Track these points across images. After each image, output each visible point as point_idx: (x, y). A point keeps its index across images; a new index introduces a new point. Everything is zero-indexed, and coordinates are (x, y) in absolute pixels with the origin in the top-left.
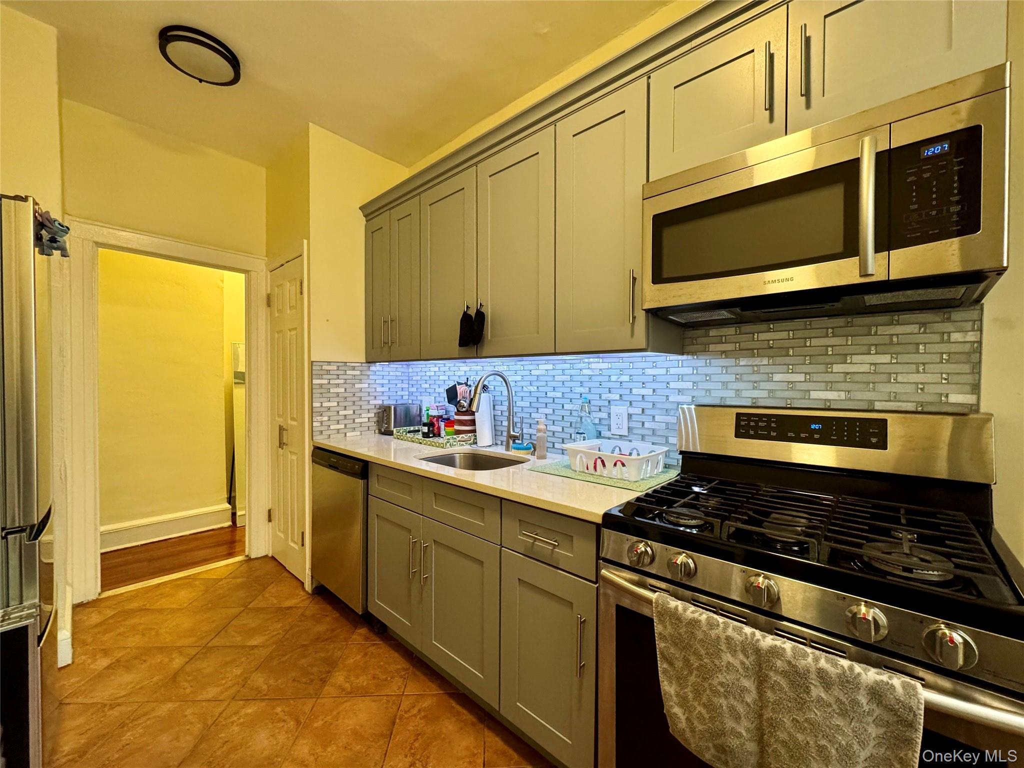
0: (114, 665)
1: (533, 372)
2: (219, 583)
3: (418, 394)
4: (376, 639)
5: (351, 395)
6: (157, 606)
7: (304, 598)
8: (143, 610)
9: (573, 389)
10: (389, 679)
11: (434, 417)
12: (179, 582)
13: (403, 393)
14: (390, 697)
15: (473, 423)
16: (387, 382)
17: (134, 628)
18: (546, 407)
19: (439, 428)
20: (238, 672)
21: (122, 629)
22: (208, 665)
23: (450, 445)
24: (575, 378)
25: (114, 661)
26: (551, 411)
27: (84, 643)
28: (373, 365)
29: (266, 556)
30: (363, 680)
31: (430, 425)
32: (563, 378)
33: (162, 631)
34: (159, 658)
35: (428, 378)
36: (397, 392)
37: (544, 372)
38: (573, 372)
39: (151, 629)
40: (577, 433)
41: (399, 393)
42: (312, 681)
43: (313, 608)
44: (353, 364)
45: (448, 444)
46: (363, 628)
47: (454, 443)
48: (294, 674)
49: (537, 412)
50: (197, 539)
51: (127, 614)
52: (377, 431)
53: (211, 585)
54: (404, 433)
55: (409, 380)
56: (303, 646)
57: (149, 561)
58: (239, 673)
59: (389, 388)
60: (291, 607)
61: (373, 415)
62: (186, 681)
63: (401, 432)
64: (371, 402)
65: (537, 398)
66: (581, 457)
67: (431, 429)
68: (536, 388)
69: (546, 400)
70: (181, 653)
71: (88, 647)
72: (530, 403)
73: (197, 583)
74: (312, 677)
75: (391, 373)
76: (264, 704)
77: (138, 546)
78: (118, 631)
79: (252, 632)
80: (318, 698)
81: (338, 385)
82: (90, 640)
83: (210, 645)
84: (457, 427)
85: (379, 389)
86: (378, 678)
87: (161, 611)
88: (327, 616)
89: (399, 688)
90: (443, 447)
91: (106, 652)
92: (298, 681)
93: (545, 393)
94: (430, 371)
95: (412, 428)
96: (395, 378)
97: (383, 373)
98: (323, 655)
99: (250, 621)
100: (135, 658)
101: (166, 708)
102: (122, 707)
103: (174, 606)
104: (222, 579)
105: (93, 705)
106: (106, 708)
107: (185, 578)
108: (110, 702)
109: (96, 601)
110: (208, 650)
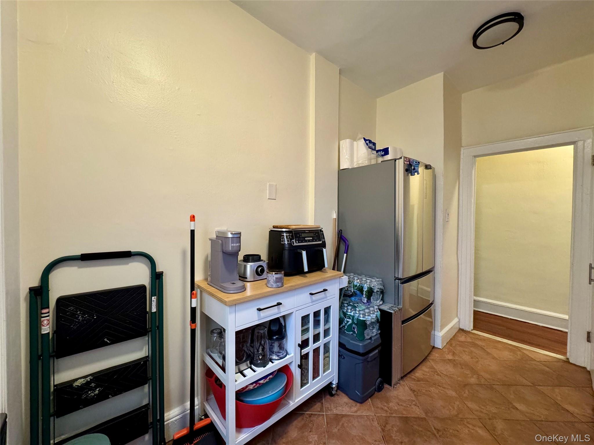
0: (452, 361)
6: (488, 350)
8: (482, 348)
17: (471, 352)
20: (494, 410)
21: (466, 350)
22: (484, 394)
25: (453, 359)
27: (451, 345)
33: (481, 362)
34: (468, 372)
39: (477, 358)
51: (474, 345)
53: (526, 358)
62: (468, 391)
70: (478, 378)
71: (451, 347)
73: (519, 353)
78: (464, 349)
79: (524, 401)
82: (454, 345)
83: (494, 386)
87: (488, 354)
91: (454, 354)
99: (529, 395)
100: (460, 365)
101: (452, 393)
102: (440, 378)
103: (495, 355)
104: (535, 360)
105: (434, 368)
106: (436, 373)
107: (515, 346)
108: (439, 372)
109: (469, 332)
110: (490, 387)
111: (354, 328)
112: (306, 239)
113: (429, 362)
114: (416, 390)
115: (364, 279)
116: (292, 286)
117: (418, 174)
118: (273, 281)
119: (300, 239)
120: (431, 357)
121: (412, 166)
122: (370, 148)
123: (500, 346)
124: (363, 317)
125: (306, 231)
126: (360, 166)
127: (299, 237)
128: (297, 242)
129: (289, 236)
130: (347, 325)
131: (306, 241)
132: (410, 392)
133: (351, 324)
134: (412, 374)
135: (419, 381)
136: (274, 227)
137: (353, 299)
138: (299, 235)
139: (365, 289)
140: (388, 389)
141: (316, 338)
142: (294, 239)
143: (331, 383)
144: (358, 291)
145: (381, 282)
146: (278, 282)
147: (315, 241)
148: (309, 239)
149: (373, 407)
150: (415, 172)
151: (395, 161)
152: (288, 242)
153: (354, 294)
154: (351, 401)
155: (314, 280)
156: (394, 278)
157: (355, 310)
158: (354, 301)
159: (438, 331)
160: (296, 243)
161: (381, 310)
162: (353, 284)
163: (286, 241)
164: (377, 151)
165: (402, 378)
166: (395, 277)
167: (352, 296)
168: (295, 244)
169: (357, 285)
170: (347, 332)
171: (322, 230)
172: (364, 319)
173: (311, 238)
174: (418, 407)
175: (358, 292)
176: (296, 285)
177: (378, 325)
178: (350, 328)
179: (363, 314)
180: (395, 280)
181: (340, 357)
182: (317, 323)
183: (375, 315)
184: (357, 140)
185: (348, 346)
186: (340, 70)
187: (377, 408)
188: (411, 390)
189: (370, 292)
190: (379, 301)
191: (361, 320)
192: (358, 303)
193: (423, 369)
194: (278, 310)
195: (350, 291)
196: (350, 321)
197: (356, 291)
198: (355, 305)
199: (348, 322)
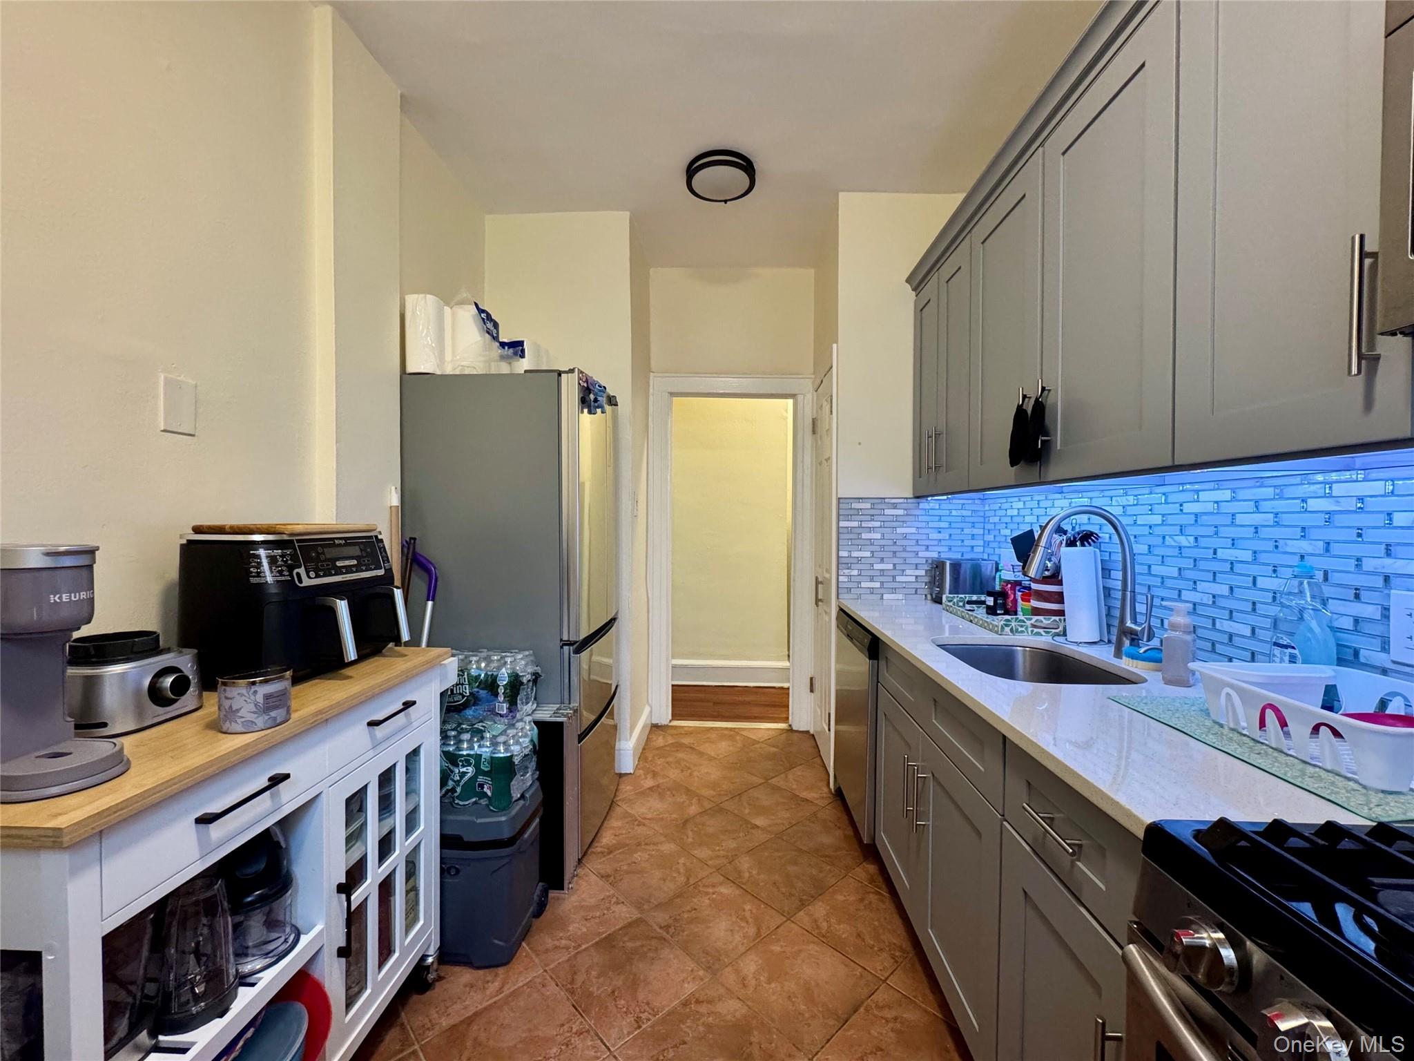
0: (655, 788)
1: (1188, 508)
2: (756, 746)
3: (995, 545)
4: (884, 886)
5: (890, 542)
6: (701, 749)
7: (825, 795)
8: (691, 748)
9: (1281, 543)
10: (876, 949)
11: (1008, 582)
12: (726, 732)
13: (973, 543)
14: (866, 972)
15: (1059, 598)
16: (945, 525)
17: (678, 762)
18: (1214, 580)
19: (1015, 601)
20: (732, 844)
21: (671, 760)
22: (712, 825)
23: (1011, 630)
24: (1287, 520)
25: (655, 785)
26: (1225, 590)
27: (646, 760)
28: (924, 500)
29: (808, 732)
30: (843, 930)
31: (1002, 594)
32: (1257, 519)
33: (695, 773)
34: (683, 798)
35: (1008, 520)
36: (963, 541)
37: (1210, 507)
38: (1280, 505)
39: (689, 768)
40: (1276, 644)
41: (966, 543)
42: (791, 895)
43: (829, 812)
44: (894, 501)
45: (1007, 629)
46: (873, 864)
47: (1020, 629)
48: (777, 877)
49: (1195, 589)
50: (756, 693)
51: (679, 746)
52: (929, 597)
53: (749, 743)
54: (961, 604)
55: (984, 523)
56: (799, 850)
57: (715, 703)
58: (732, 847)
59: (950, 535)
60: (807, 800)
61: (923, 573)
62: (692, 830)
63: (955, 600)
64: (921, 554)
65: (1195, 560)
66: (1228, 695)
67: (1000, 601)
68: (1192, 539)
69: (1215, 566)
70: (699, 802)
71: (647, 764)
72: (1180, 569)
74: (793, 891)
75: (954, 513)
76: (738, 892)
77: (711, 686)
78: (668, 760)
79: (762, 811)
80: (788, 919)
81: (870, 529)
82: (650, 758)
83: (723, 805)
84: (1035, 603)
85: (934, 536)
86: (863, 940)
87: (701, 754)
88: (839, 828)
89: (885, 969)
90: (997, 632)
91: (655, 774)
92: (778, 888)
93: (1212, 551)
94: (1012, 508)
95: (975, 598)
96: (959, 519)
97: (940, 512)
98: (814, 872)
99: (765, 799)
100: (669, 790)
101: (668, 848)
102: (645, 828)
103: (713, 754)
104: (759, 742)
105: (631, 815)
106: (636, 823)
107: (731, 729)
108: (640, 819)
109: (666, 726)
110: (719, 810)
111: (481, 786)
112: (339, 564)
113: (618, 808)
114: (609, 872)
115: (496, 658)
116: (320, 712)
117: (602, 412)
118: (255, 710)
119: (321, 566)
120: (620, 796)
121: (590, 393)
122: (488, 333)
123: (713, 736)
124: (506, 750)
125: (336, 542)
126: (466, 373)
127: (317, 560)
128: (312, 574)
129: (282, 556)
130: (461, 784)
131: (339, 571)
132: (601, 883)
133: (474, 778)
134: (595, 844)
135: (610, 853)
136: (197, 530)
137: (469, 713)
138: (318, 553)
139: (503, 681)
140: (558, 899)
141: (385, 846)
142: (300, 567)
143: (424, 957)
144: (482, 689)
145: (532, 658)
146: (276, 707)
147: (366, 570)
148: (347, 563)
149: (537, 955)
150: (598, 407)
151: (560, 375)
152: (282, 575)
153: (473, 700)
154: (481, 972)
155: (380, 680)
156: (559, 644)
157: (482, 738)
158: (474, 716)
159: (627, 740)
160: (309, 577)
161: (537, 723)
162: (468, 675)
163: (268, 573)
164: (503, 345)
165: (580, 861)
166: (561, 640)
167: (465, 706)
168: (307, 582)
169: (480, 675)
170: (461, 803)
171: (380, 537)
172: (509, 755)
173: (355, 562)
174: (623, 903)
175: (483, 693)
176: (331, 708)
177: (535, 759)
178: (472, 788)
179: (505, 743)
180: (562, 647)
181: (446, 874)
182: (386, 804)
183: (527, 740)
184: (453, 303)
185: (468, 837)
186: (402, 96)
187: (547, 951)
188: (602, 877)
189: (515, 684)
190: (530, 704)
191: (501, 758)
192: (481, 721)
193: (613, 825)
194: (273, 801)
195: (460, 694)
196: (470, 770)
197: (478, 692)
198: (476, 726)
199: (463, 774)
